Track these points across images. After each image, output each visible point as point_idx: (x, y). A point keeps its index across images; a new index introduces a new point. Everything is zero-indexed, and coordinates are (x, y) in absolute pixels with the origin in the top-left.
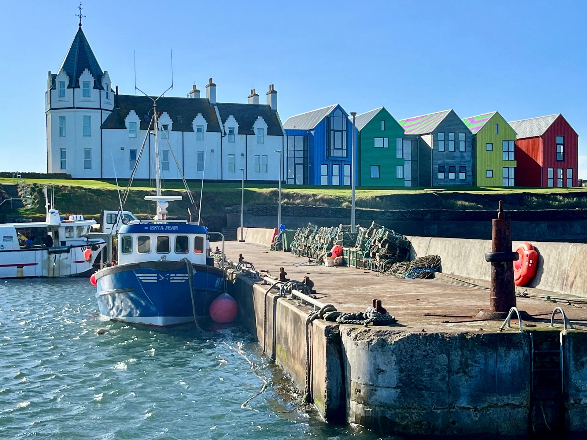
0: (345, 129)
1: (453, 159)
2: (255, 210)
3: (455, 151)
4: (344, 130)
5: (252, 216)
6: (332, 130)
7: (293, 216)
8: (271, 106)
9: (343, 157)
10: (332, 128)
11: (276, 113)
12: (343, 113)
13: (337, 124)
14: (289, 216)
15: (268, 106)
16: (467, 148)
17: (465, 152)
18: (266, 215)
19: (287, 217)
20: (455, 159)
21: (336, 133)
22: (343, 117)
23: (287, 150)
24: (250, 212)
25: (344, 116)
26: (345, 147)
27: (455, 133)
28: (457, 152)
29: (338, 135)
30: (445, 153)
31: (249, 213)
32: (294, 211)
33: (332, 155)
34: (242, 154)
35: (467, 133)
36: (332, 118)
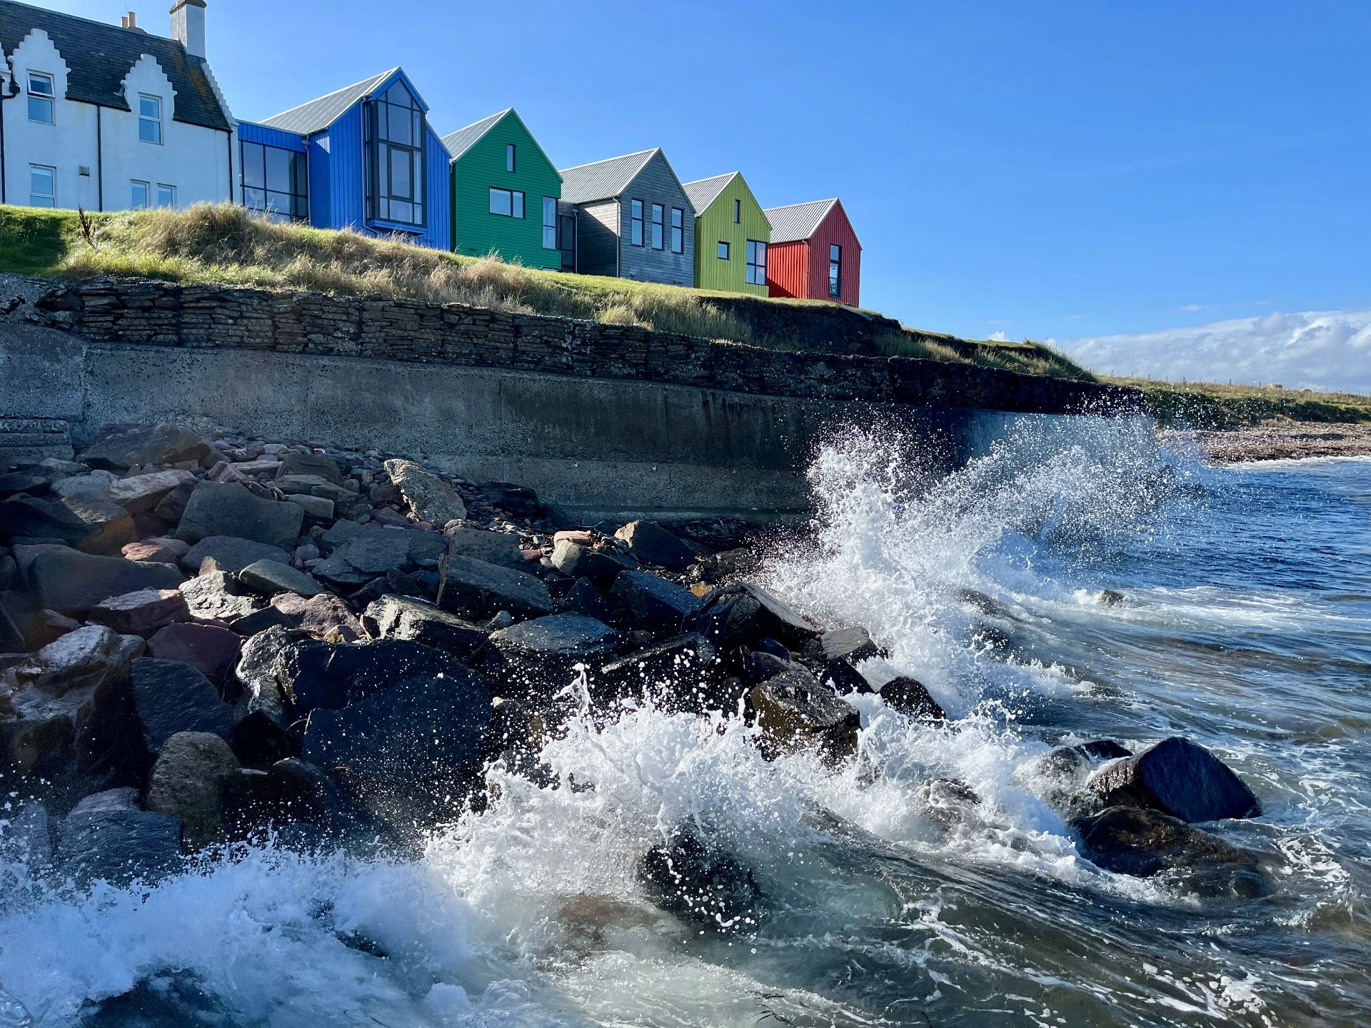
0: (418, 144)
1: (659, 268)
2: (91, 303)
3: (663, 250)
4: (417, 149)
5: (71, 341)
6: (383, 141)
7: (360, 354)
8: (185, 44)
9: (413, 224)
10: (382, 135)
11: (203, 65)
12: (413, 99)
13: (397, 127)
14: (329, 352)
15: (178, 45)
16: (685, 246)
17: (682, 253)
18: (180, 343)
19: (325, 361)
20: (663, 269)
21: (393, 151)
22: (412, 109)
23: (243, 186)
24: (61, 315)
25: (415, 107)
26: (418, 198)
27: (663, 206)
28: (667, 253)
29: (400, 158)
30: (643, 250)
31: (54, 324)
32: (360, 324)
33: (383, 215)
34: (81, 168)
35: (687, 211)
36: (381, 107)
